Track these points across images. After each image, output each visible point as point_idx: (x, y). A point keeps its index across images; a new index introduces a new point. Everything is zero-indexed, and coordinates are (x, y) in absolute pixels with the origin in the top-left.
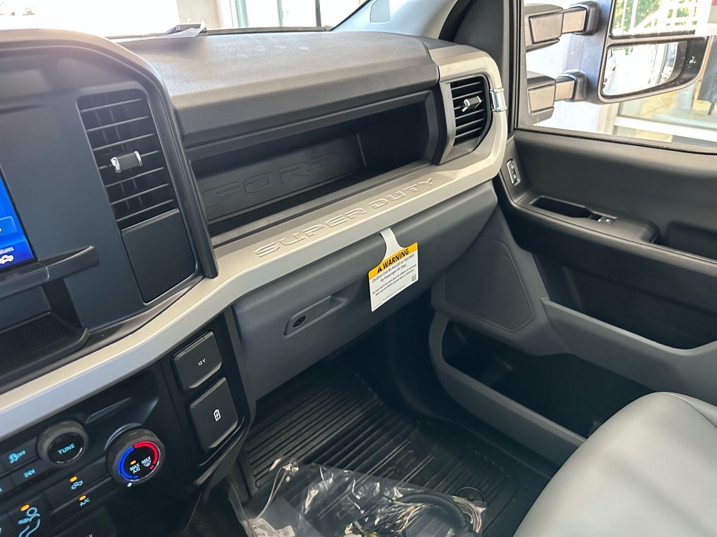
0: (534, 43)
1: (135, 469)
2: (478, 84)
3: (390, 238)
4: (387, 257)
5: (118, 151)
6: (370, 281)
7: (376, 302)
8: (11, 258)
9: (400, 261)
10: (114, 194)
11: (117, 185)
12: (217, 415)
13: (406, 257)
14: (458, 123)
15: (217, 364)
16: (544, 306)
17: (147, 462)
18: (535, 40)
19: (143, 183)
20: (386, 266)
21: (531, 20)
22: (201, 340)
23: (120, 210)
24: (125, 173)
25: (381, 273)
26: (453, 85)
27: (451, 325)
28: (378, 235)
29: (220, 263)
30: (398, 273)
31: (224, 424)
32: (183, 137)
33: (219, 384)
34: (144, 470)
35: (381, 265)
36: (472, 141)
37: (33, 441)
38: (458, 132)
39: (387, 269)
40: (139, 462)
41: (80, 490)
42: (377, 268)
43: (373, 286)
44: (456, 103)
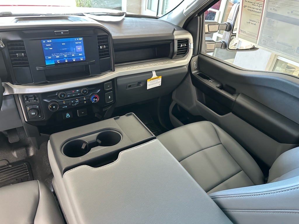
0: (209, 31)
1: (94, 100)
2: (186, 41)
3: (154, 73)
4: (152, 78)
5: (101, 45)
6: (148, 82)
7: (149, 87)
8: (82, 60)
9: (156, 79)
10: (100, 52)
11: (100, 51)
12: (110, 97)
13: (158, 79)
14: (178, 50)
15: (111, 88)
16: (196, 101)
17: (96, 99)
18: (210, 31)
19: (105, 51)
20: (152, 79)
21: (209, 26)
22: (109, 82)
23: (100, 55)
24: (102, 49)
25: (150, 81)
26: (178, 41)
27: (176, 105)
28: (151, 72)
29: (116, 69)
30: (155, 82)
31: (110, 100)
32: (113, 44)
33: (111, 92)
34: (95, 101)
35: (151, 79)
36: (183, 55)
37: (80, 89)
38: (178, 52)
39: (152, 80)
40: (95, 99)
41: (85, 101)
42: (150, 79)
43: (148, 83)
44: (178, 45)
